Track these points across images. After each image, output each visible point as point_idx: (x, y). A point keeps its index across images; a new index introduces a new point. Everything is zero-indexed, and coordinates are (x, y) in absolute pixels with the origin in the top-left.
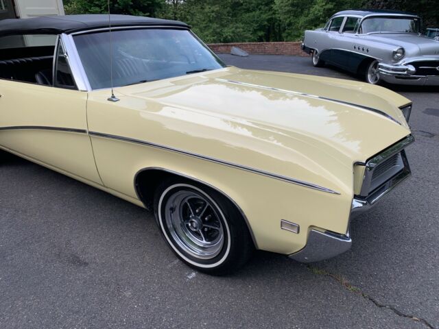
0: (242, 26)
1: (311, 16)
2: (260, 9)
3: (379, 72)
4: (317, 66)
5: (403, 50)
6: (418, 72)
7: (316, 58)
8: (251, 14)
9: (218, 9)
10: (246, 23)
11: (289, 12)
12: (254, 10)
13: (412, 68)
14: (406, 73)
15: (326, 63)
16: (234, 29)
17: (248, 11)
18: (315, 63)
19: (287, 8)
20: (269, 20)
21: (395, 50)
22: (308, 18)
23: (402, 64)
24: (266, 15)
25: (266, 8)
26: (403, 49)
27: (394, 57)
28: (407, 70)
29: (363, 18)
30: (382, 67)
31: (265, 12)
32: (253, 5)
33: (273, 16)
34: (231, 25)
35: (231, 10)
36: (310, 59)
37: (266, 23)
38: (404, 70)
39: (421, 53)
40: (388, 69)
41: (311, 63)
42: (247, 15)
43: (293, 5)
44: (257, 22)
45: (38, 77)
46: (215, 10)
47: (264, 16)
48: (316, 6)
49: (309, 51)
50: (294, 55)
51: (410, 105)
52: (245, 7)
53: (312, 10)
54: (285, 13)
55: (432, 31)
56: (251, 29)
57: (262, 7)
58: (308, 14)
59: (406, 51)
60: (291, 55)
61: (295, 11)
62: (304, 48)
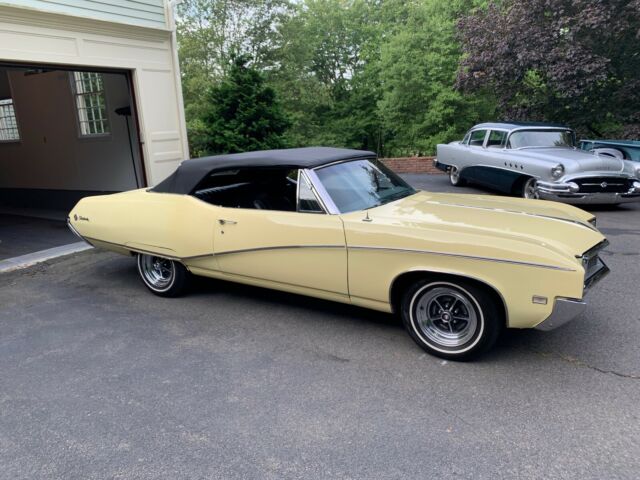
0: (334, 136)
1: (426, 123)
2: (354, 114)
3: (537, 190)
4: (457, 185)
5: (563, 168)
6: (582, 189)
7: (455, 176)
8: (343, 121)
9: (302, 115)
10: (336, 132)
11: (397, 118)
12: (345, 116)
13: (575, 186)
14: (568, 190)
15: (468, 182)
16: (323, 140)
17: (338, 116)
18: (454, 182)
19: (394, 114)
20: (367, 128)
21: (554, 167)
22: (422, 126)
23: (563, 181)
24: (363, 121)
25: (363, 112)
26: (561, 165)
27: (553, 174)
28: (569, 187)
29: (510, 132)
30: (542, 186)
31: (362, 118)
32: (344, 109)
33: (373, 123)
34: (320, 136)
35: (316, 116)
36: (446, 177)
37: (363, 131)
38: (566, 188)
39: (582, 170)
40: (548, 187)
41: (450, 183)
42: (339, 122)
43: (402, 110)
44: (351, 131)
45: (256, 205)
46: (299, 117)
47: (360, 123)
48: (432, 111)
49: (444, 168)
50: (421, 173)
51: (594, 219)
52: (333, 112)
53: (427, 116)
54: (392, 120)
55: (586, 143)
56: (345, 140)
57: (358, 112)
58: (423, 120)
59: (566, 167)
60: (416, 173)
61: (405, 117)
62: (438, 165)
